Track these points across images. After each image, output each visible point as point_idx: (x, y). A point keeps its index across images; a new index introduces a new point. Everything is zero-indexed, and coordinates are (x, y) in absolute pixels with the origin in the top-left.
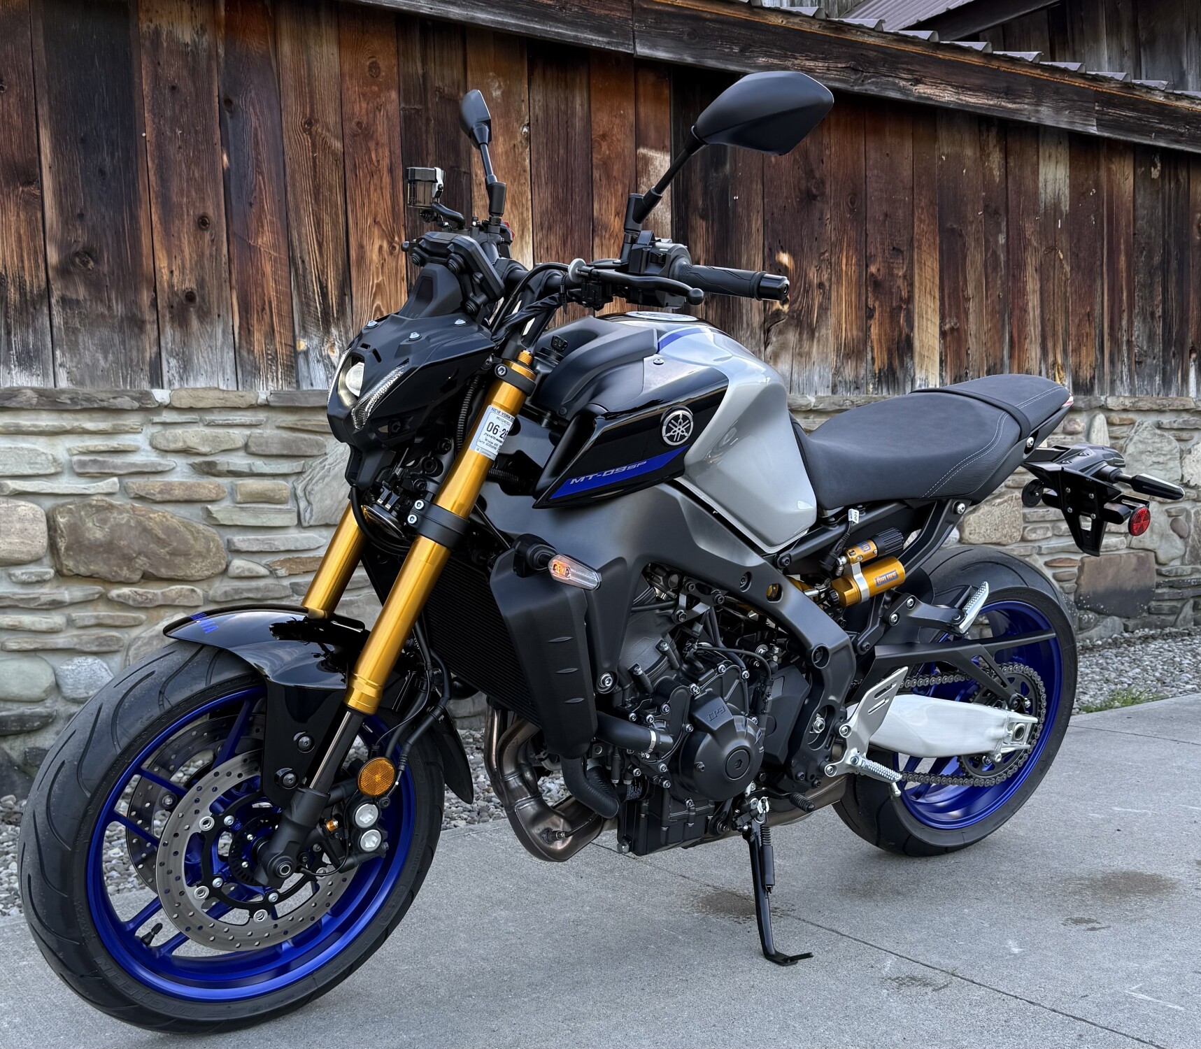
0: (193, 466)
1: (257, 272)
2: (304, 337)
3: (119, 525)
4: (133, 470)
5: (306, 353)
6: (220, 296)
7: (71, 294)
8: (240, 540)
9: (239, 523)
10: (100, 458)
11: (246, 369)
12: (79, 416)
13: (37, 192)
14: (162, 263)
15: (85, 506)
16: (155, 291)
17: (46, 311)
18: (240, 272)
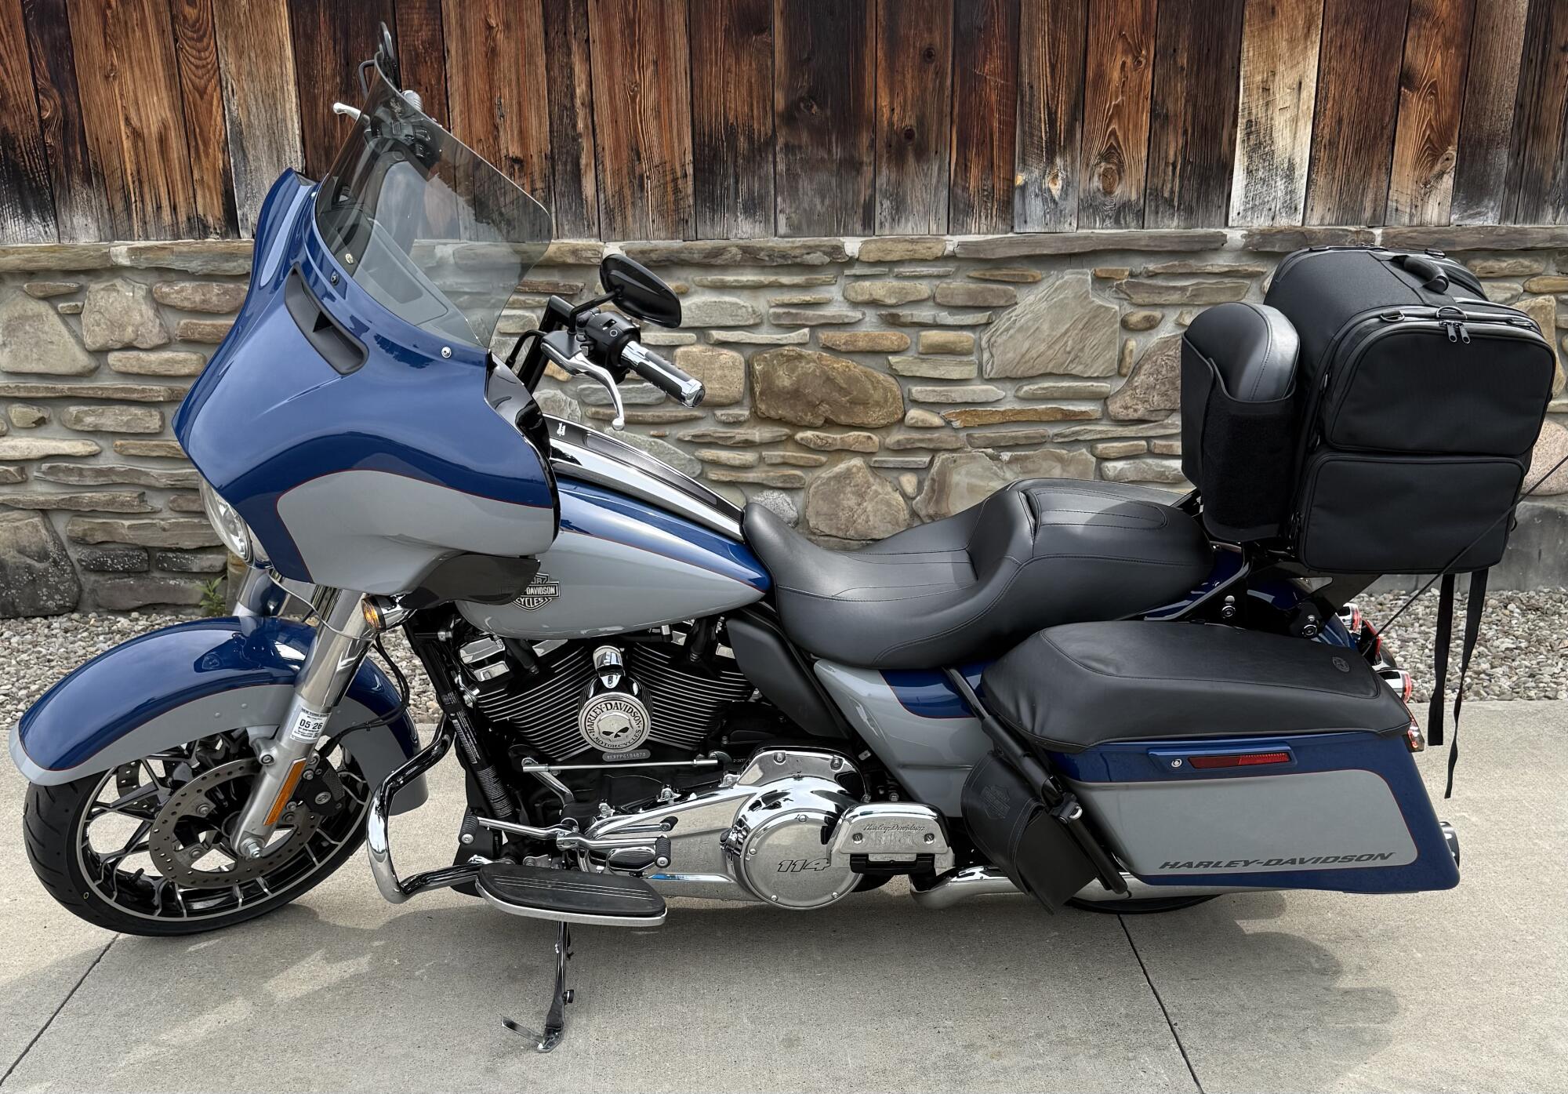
0: (880, 316)
1: (980, 103)
2: (1022, 171)
3: (805, 374)
4: (823, 321)
5: (1023, 188)
6: (940, 133)
7: (792, 141)
8: (918, 391)
9: (918, 374)
10: (794, 311)
11: (957, 210)
12: (779, 270)
13: (769, 40)
14: (884, 101)
15: (777, 355)
16: (874, 132)
17: (771, 159)
18: (962, 104)
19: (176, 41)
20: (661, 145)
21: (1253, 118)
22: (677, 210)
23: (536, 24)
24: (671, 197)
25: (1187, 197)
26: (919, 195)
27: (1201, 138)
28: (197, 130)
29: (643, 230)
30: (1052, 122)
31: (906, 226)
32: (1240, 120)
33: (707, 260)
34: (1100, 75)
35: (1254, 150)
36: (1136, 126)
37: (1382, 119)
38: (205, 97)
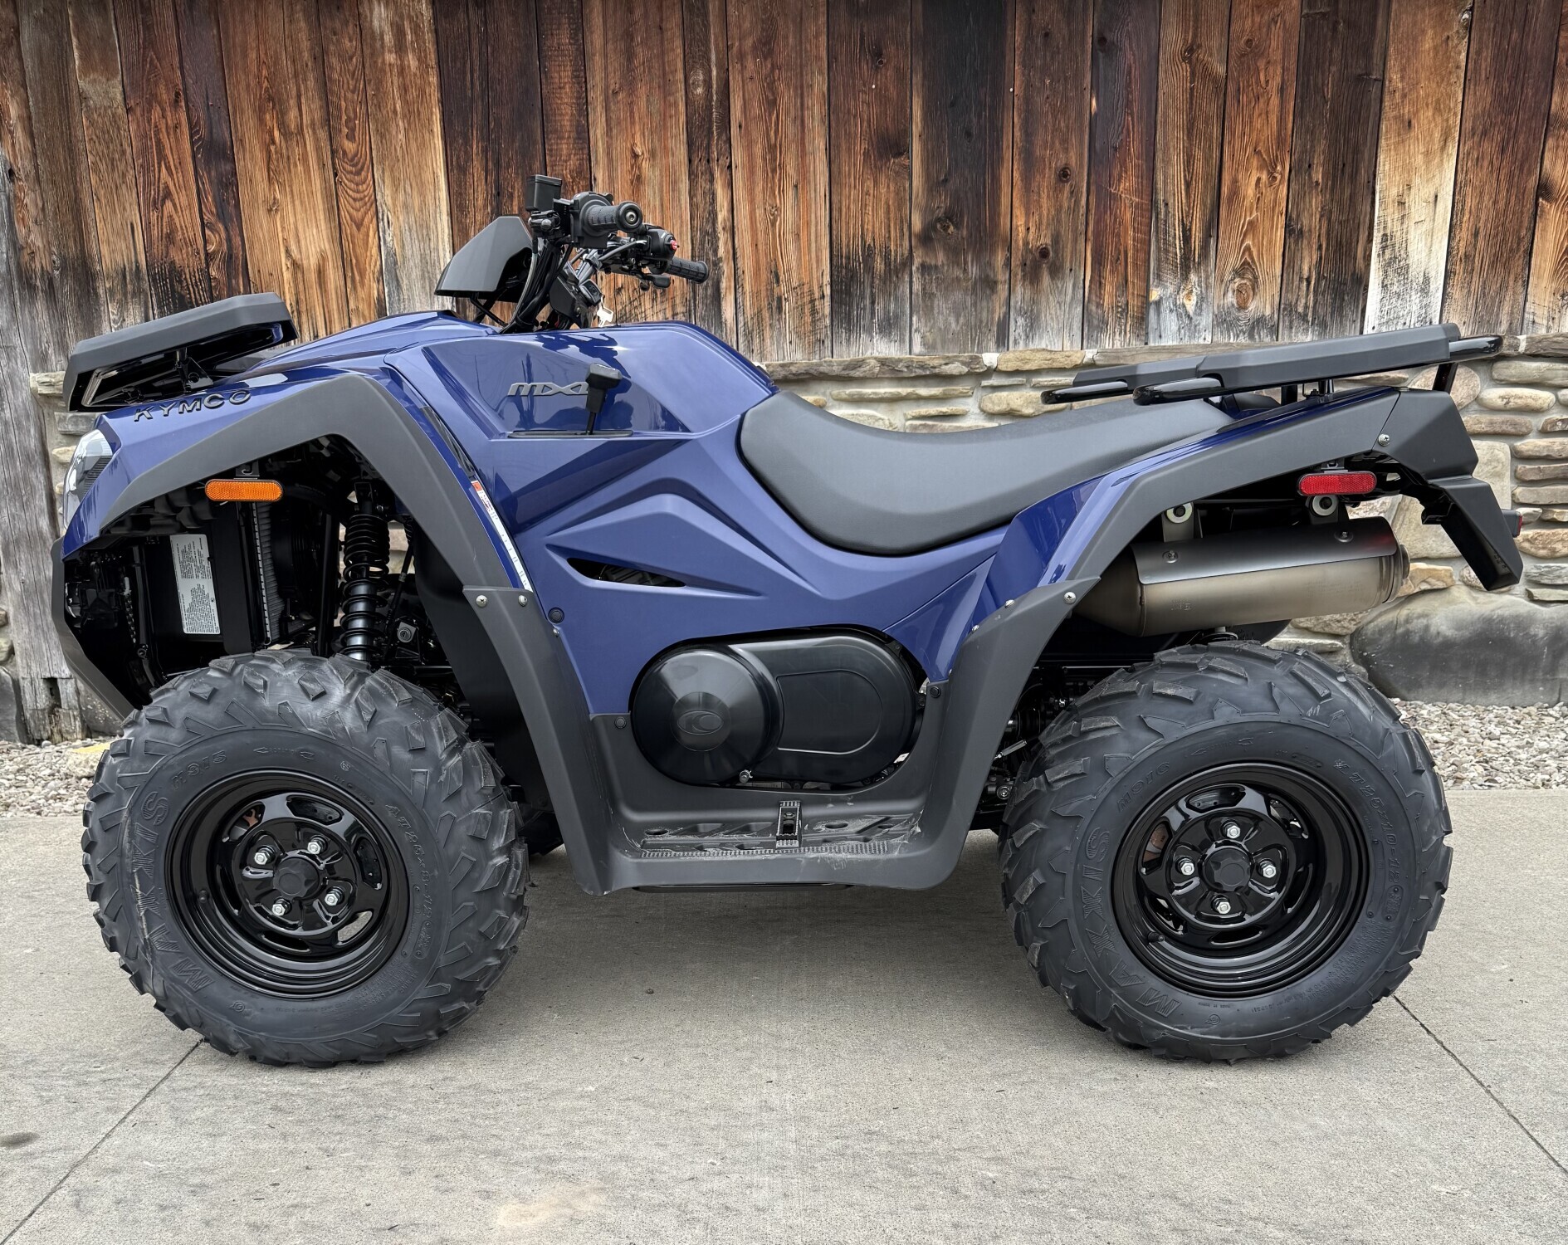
1: (1115, 221)
2: (1157, 286)
5: (1158, 303)
6: (1074, 250)
7: (928, 260)
10: (930, 423)
11: (1091, 327)
12: (917, 383)
13: (907, 162)
14: (1020, 221)
16: (1010, 249)
17: (907, 278)
18: (1098, 222)
19: (336, 175)
20: (799, 266)
21: (1388, 232)
22: (814, 332)
23: (682, 152)
24: (808, 319)
25: (1321, 312)
26: (1053, 312)
27: (1335, 252)
28: (354, 261)
29: (780, 352)
30: (1187, 238)
31: (1040, 344)
32: (1375, 234)
33: (845, 373)
34: (1235, 192)
35: (1389, 264)
36: (1270, 241)
37: (1519, 231)
38: (363, 230)
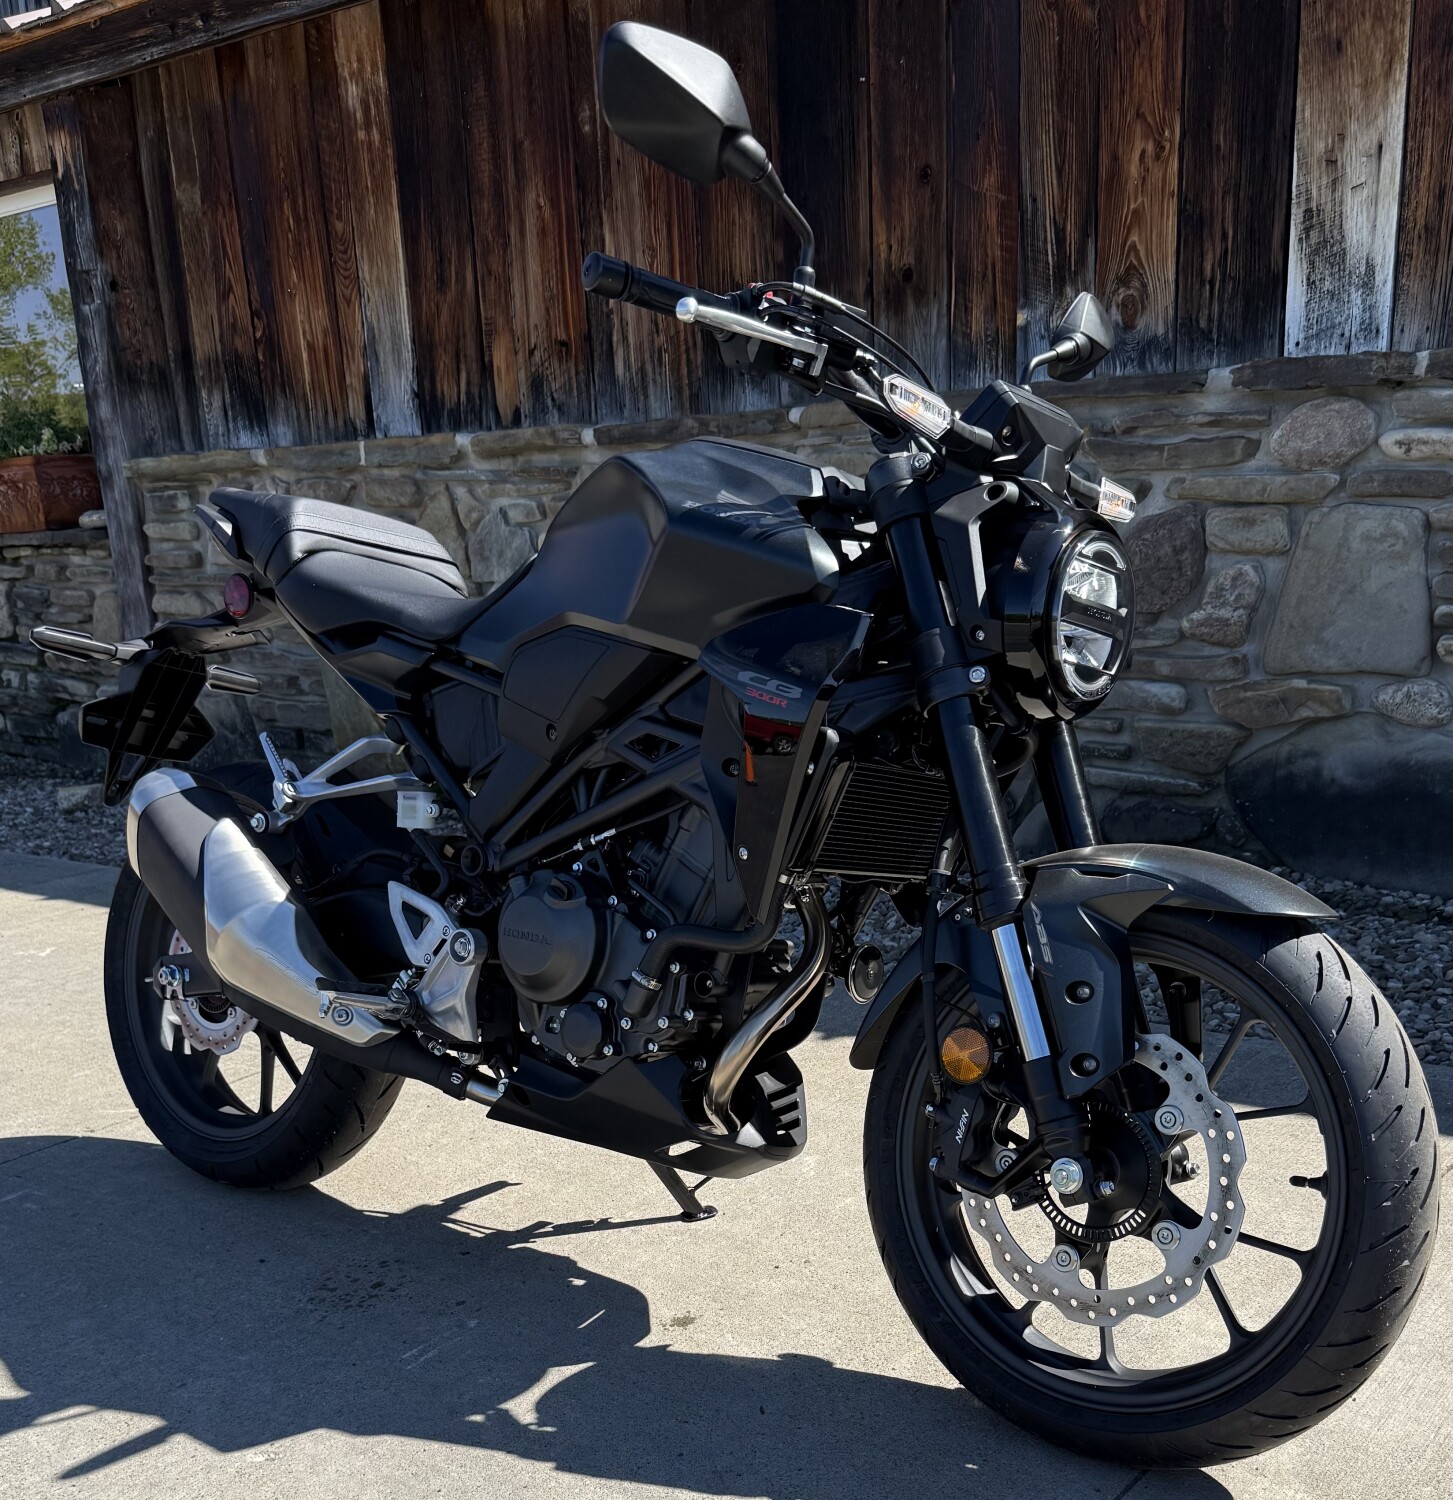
19: (331, 256)
21: (1314, 205)
23: (573, 199)
25: (1229, 327)
26: (919, 348)
27: (1245, 240)
28: (347, 338)
30: (1060, 240)
32: (1293, 211)
34: (1115, 173)
35: (1316, 252)
36: (1160, 235)
38: (351, 307)
